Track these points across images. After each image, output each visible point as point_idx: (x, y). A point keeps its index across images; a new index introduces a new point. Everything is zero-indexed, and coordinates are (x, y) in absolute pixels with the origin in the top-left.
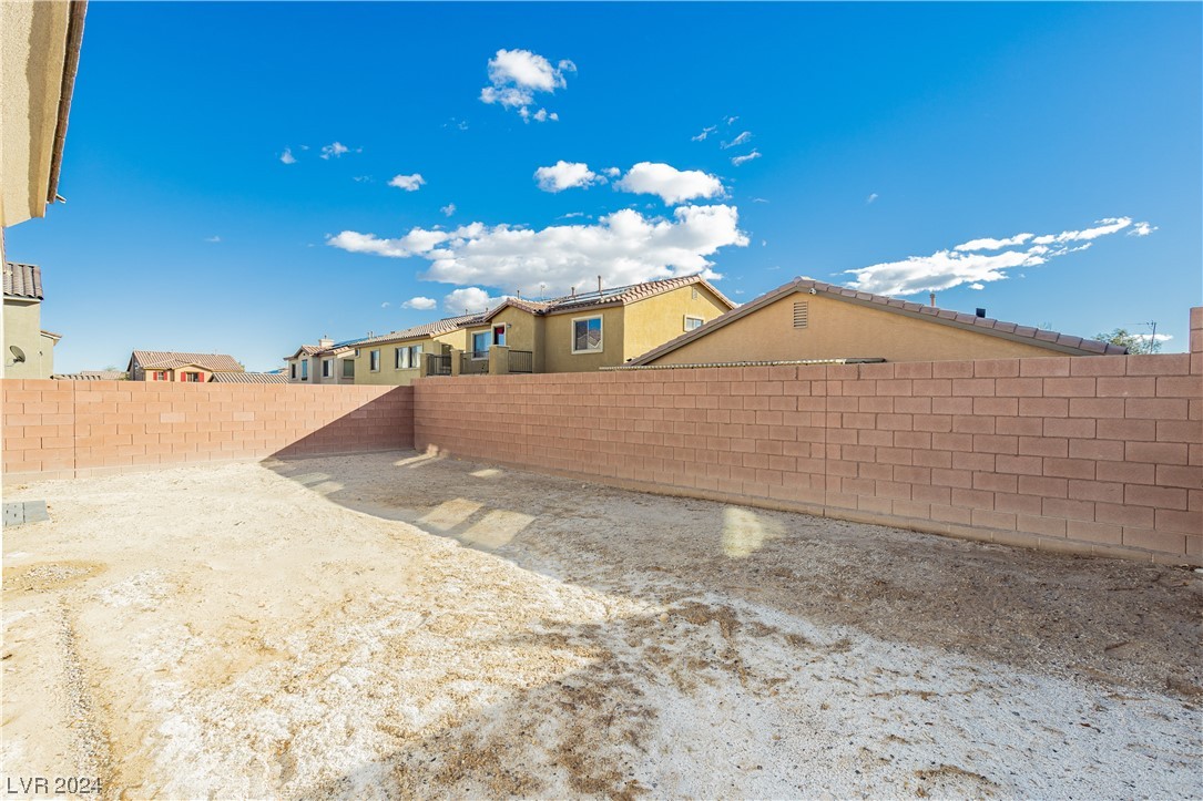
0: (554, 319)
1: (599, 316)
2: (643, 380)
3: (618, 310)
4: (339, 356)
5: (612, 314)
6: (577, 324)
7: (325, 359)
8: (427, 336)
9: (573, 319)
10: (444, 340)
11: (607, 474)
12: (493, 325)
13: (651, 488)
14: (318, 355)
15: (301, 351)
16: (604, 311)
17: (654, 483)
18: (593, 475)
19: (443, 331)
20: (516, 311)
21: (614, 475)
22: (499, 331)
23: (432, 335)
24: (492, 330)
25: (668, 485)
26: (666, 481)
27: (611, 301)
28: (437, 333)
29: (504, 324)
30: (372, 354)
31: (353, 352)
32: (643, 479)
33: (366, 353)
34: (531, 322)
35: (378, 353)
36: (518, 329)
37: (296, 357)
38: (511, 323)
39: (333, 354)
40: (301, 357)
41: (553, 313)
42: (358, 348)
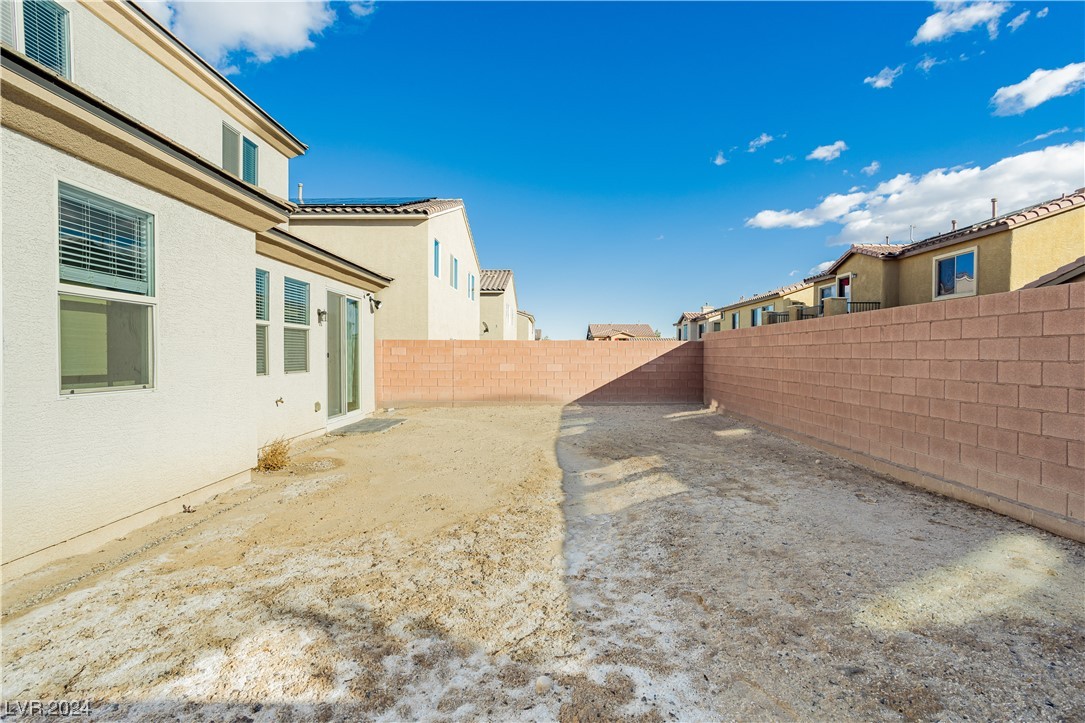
0: (910, 261)
1: (973, 249)
2: (903, 320)
3: (1003, 237)
4: (711, 320)
5: (993, 245)
6: (940, 264)
7: (700, 323)
8: (776, 296)
9: (935, 258)
10: (794, 297)
11: (859, 449)
12: (838, 277)
13: (910, 478)
14: (694, 320)
15: (683, 318)
16: (978, 242)
17: (915, 470)
18: (844, 448)
19: (793, 289)
20: (862, 258)
21: (866, 452)
22: (843, 282)
23: (781, 294)
24: (836, 283)
25: (934, 476)
26: (933, 471)
27: (989, 227)
28: (787, 291)
29: (850, 274)
30: (734, 316)
31: (719, 317)
32: (901, 462)
33: (729, 315)
34: (879, 269)
35: (737, 315)
36: (864, 278)
37: (680, 322)
38: (857, 272)
39: (705, 319)
40: (684, 322)
41: (907, 254)
42: (723, 311)
